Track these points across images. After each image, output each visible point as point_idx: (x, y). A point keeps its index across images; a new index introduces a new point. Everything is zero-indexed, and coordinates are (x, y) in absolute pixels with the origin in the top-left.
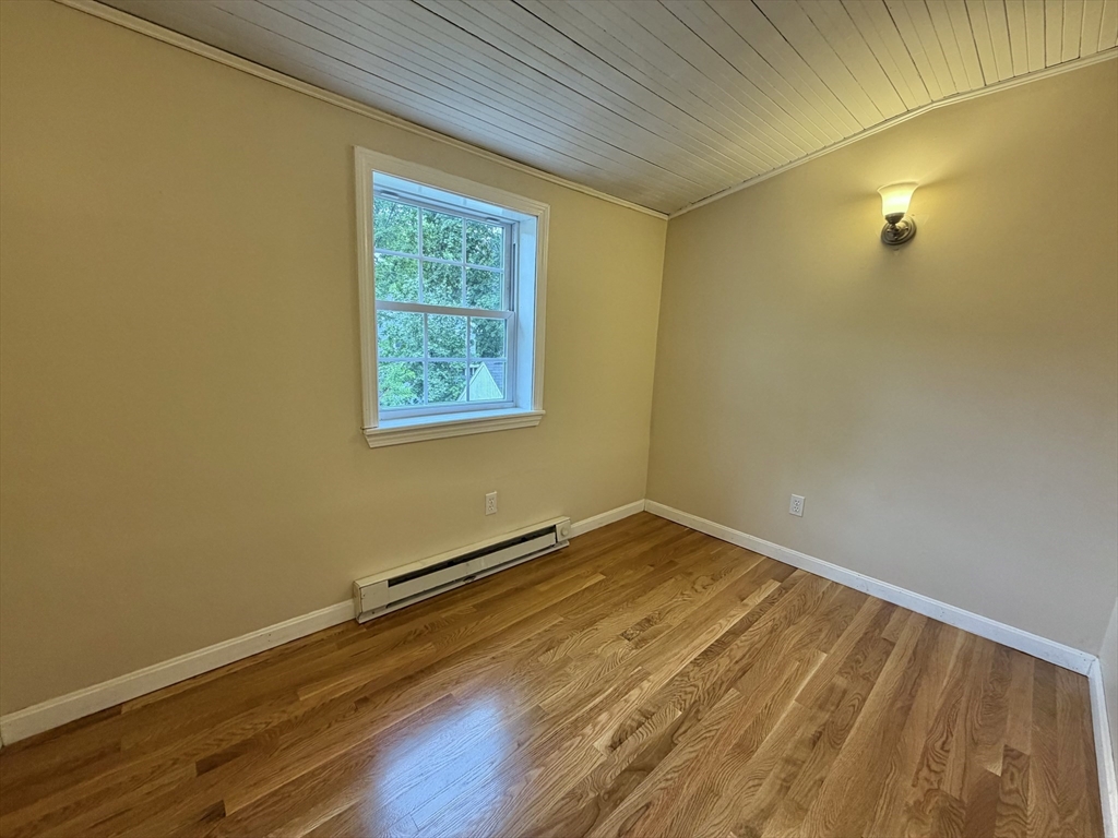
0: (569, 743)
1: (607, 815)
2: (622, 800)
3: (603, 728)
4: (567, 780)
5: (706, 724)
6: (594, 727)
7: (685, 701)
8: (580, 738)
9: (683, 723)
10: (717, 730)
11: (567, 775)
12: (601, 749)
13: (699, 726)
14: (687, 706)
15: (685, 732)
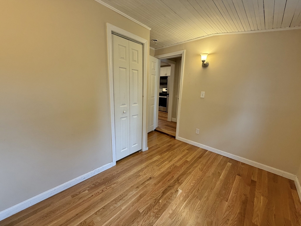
0: (188, 191)
1: (176, 179)
2: (174, 181)
3: (181, 195)
4: (185, 184)
5: (154, 198)
6: (183, 195)
7: (158, 206)
8: (186, 192)
9: (160, 198)
10: (151, 197)
11: (186, 184)
12: (180, 190)
13: (155, 198)
14: (158, 204)
15: (160, 196)
